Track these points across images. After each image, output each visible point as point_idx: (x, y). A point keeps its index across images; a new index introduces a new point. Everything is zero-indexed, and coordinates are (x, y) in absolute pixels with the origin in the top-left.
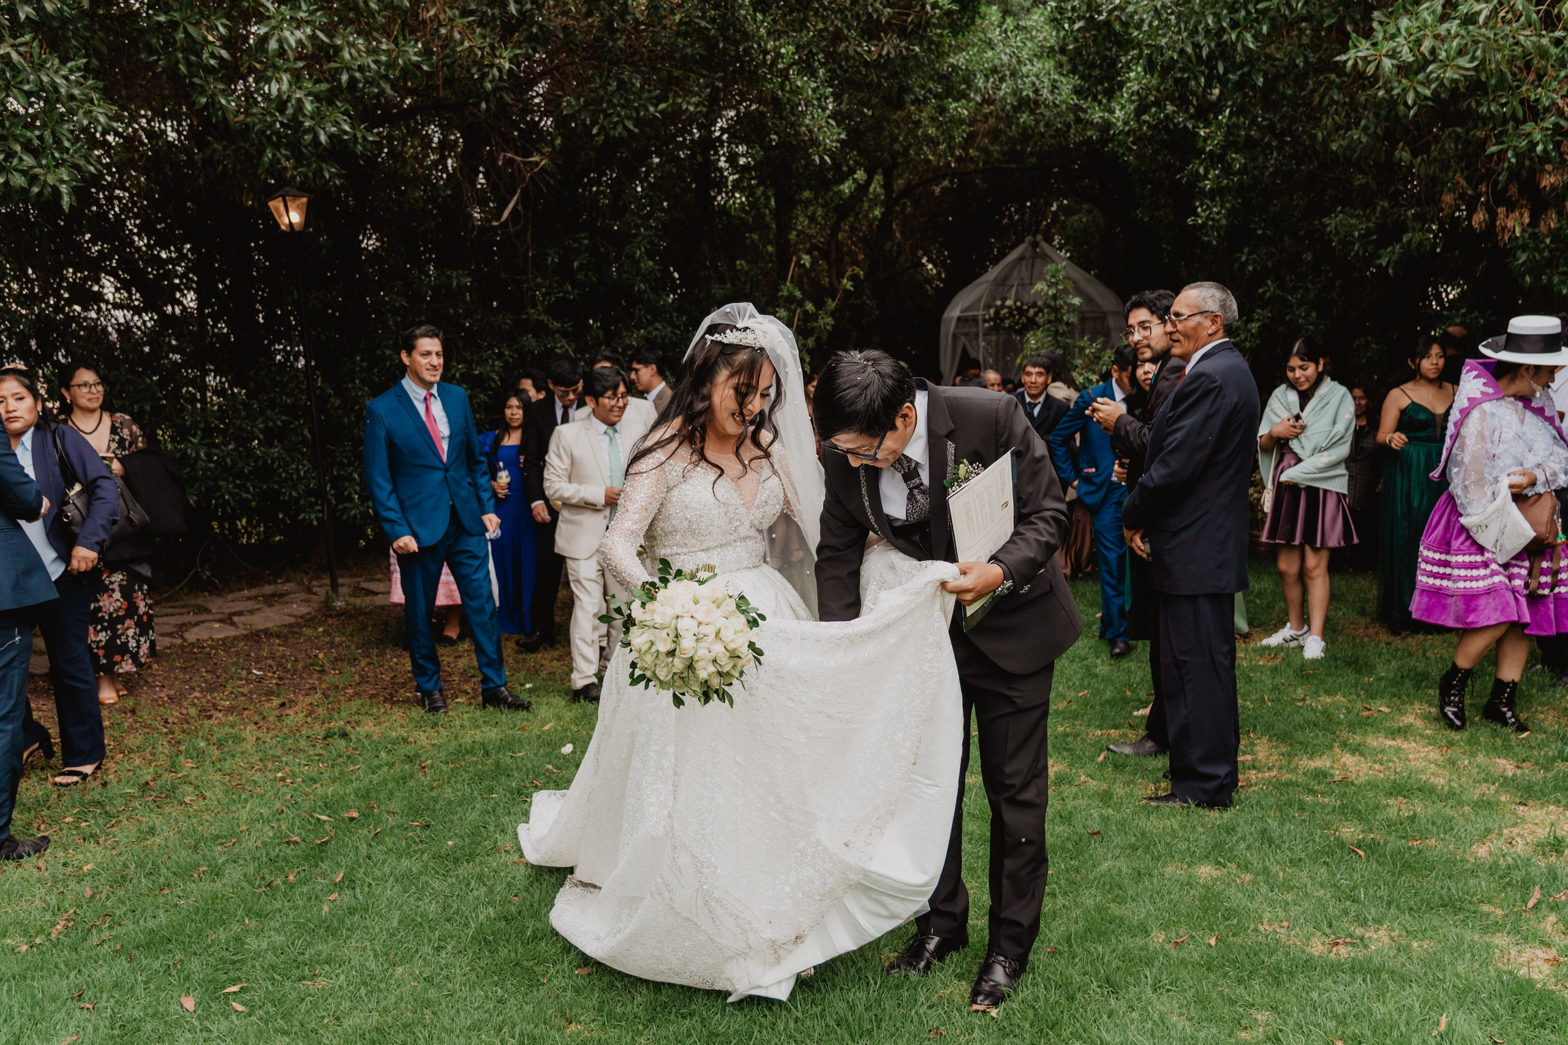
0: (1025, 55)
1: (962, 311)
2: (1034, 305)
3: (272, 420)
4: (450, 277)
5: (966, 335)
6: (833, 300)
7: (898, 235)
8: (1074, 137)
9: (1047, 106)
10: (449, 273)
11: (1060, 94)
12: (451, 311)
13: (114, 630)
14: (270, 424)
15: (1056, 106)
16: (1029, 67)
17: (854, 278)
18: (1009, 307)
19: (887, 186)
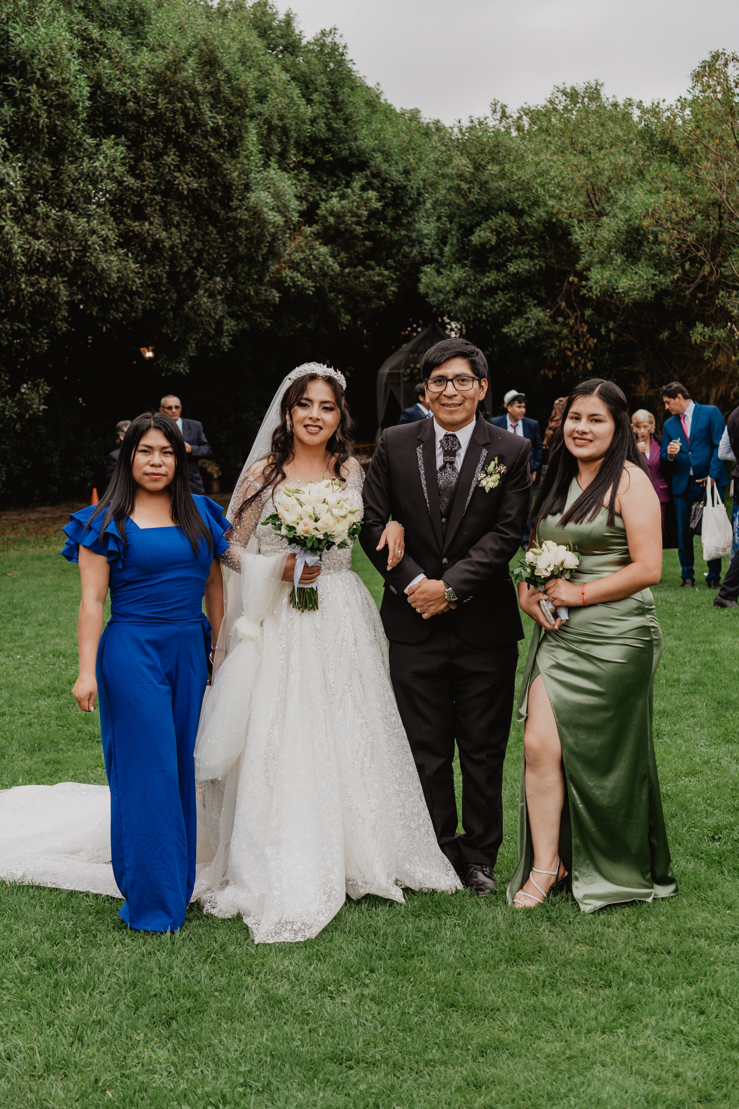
1: (391, 369)
5: (392, 384)
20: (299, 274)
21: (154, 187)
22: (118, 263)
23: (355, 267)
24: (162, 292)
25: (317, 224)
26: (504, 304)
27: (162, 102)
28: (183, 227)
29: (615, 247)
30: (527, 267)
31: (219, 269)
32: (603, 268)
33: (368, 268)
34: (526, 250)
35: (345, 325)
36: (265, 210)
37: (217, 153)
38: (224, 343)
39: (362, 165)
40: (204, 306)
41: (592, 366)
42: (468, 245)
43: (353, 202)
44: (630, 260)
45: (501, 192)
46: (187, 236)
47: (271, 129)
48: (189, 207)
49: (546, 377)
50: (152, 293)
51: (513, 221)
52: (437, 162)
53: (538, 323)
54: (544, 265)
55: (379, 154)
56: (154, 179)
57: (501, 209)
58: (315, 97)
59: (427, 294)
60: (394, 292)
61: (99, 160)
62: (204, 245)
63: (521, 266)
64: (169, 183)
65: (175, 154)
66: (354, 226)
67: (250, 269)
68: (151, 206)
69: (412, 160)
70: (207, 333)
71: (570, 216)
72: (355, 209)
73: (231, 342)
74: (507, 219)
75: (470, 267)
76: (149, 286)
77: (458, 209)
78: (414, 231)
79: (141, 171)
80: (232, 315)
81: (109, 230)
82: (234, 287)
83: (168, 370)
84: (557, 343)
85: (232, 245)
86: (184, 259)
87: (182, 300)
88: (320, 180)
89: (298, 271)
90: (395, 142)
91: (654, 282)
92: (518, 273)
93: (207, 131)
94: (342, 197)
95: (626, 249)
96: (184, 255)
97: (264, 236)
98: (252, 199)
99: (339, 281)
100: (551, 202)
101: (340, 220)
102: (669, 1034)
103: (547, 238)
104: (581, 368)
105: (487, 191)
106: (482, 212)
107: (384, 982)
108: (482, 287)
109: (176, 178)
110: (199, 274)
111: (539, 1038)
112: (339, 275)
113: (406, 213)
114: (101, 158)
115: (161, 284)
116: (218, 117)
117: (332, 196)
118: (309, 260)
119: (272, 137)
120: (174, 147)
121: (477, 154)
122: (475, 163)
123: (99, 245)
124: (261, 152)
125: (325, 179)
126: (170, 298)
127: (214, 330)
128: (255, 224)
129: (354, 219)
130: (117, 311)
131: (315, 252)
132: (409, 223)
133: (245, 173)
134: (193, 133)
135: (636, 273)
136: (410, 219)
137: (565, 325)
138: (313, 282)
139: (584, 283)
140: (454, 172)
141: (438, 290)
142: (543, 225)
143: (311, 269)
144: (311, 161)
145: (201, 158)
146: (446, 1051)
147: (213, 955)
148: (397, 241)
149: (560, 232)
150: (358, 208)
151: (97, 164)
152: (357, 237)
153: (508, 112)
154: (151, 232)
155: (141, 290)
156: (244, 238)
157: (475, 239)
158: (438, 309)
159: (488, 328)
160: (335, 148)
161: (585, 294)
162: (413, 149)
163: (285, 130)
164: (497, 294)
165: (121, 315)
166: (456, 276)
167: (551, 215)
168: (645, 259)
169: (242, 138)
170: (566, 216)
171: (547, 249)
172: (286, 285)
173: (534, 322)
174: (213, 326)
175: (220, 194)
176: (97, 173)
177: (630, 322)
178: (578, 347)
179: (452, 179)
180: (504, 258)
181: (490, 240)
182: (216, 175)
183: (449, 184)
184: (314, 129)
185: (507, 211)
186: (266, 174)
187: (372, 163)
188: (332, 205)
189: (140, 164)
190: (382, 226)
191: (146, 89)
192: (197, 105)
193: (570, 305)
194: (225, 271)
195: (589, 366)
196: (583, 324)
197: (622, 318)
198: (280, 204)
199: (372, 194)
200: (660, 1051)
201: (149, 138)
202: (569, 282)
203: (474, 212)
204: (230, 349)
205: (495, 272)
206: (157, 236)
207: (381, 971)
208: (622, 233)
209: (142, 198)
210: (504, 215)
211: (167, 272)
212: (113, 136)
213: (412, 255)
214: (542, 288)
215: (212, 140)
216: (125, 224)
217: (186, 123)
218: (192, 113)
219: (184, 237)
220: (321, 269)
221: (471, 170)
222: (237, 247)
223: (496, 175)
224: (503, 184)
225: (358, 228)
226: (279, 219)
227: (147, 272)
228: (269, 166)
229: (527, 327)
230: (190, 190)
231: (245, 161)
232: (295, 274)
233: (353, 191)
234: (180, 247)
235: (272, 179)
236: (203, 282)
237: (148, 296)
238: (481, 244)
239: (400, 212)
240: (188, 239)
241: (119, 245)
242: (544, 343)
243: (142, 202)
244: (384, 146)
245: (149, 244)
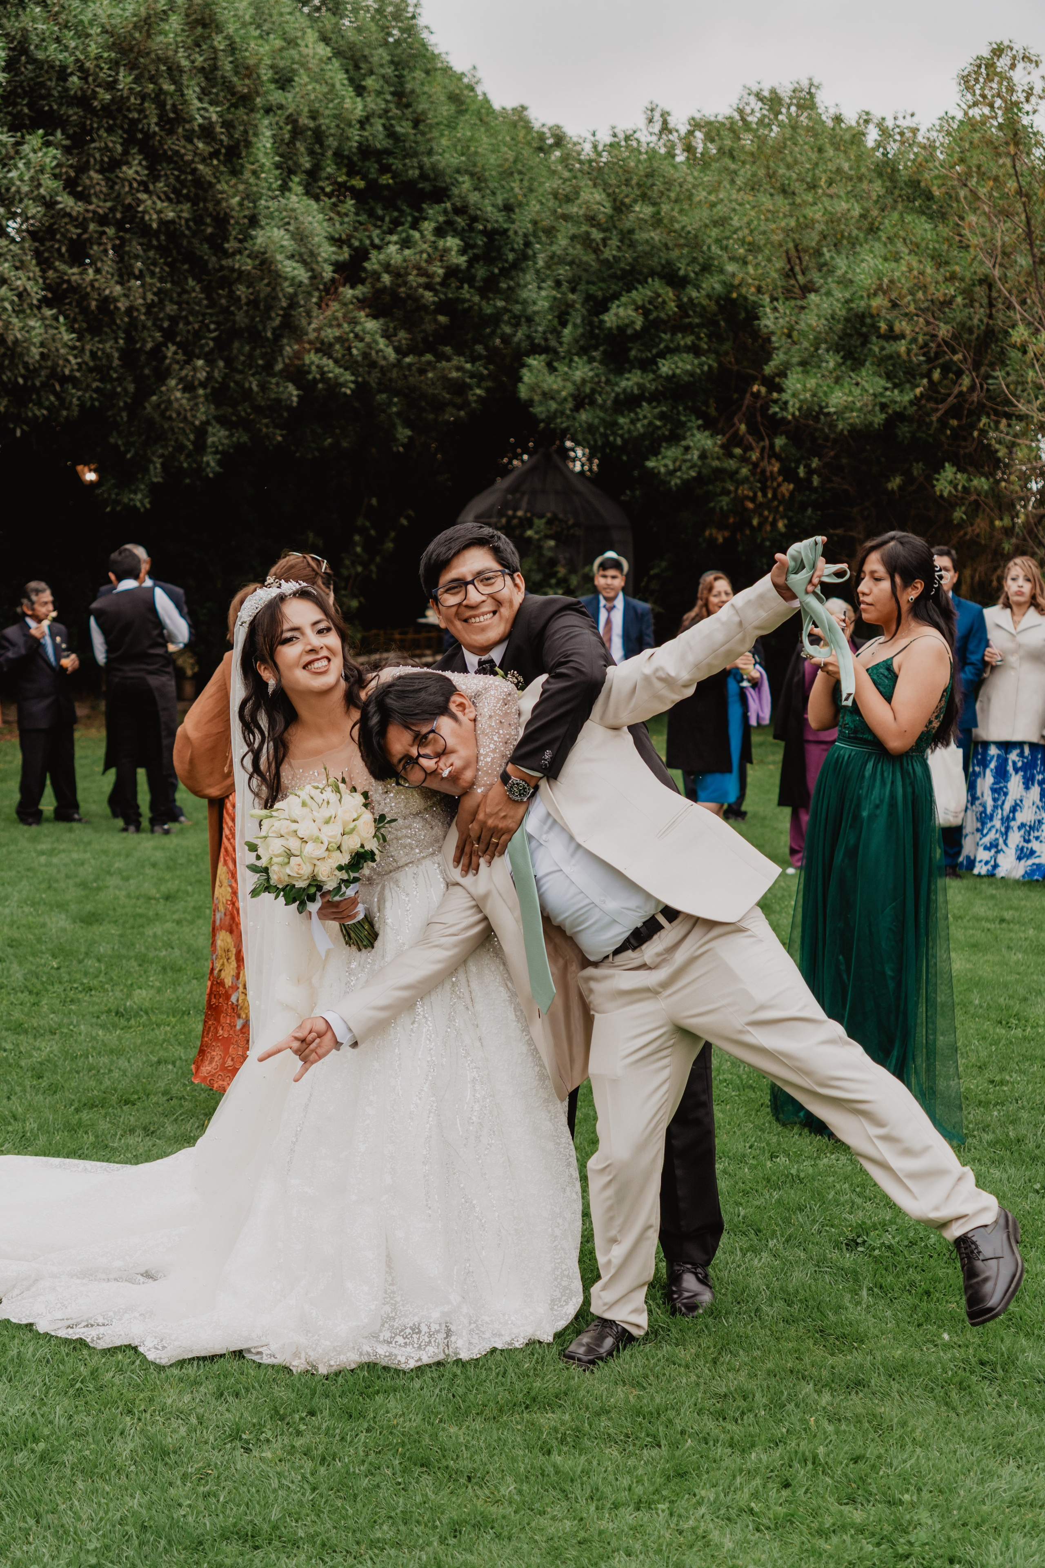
20: (331, 362)
21: (106, 215)
22: (42, 331)
23: (421, 354)
24: (112, 380)
25: (363, 283)
26: (651, 423)
27: (125, 80)
28: (148, 280)
29: (826, 342)
30: (689, 367)
31: (202, 347)
32: (806, 372)
33: (441, 357)
34: (689, 340)
35: (403, 445)
36: (279, 257)
37: (207, 165)
38: (208, 464)
39: (440, 194)
40: (176, 405)
41: (786, 526)
42: (599, 328)
43: (421, 252)
44: (849, 363)
45: (653, 247)
46: (155, 294)
47: (297, 132)
48: (158, 248)
49: (712, 540)
50: (94, 380)
51: (671, 294)
52: (556, 195)
53: (703, 456)
54: (715, 365)
55: (466, 178)
56: (105, 201)
57: (653, 273)
58: (369, 82)
59: (530, 402)
60: (479, 396)
61: (17, 168)
62: (181, 309)
63: (680, 364)
64: (130, 210)
65: (140, 164)
66: (421, 290)
67: (253, 349)
68: (100, 244)
69: (517, 190)
70: (180, 448)
71: (759, 290)
72: (424, 264)
73: (219, 463)
74: (661, 291)
75: (601, 362)
76: (91, 370)
77: (586, 270)
78: (517, 302)
79: (85, 188)
80: (222, 421)
81: (29, 279)
82: (226, 376)
83: (117, 502)
84: (732, 488)
85: (226, 311)
86: (148, 329)
87: (142, 395)
88: (371, 214)
89: (330, 357)
90: (493, 159)
91: (884, 400)
92: (674, 375)
93: (193, 131)
94: (406, 243)
95: (843, 347)
96: (149, 324)
97: (276, 298)
98: (259, 241)
99: (394, 374)
100: (731, 268)
101: (400, 281)
102: (733, 1513)
103: (722, 323)
104: (768, 528)
105: (632, 245)
106: (621, 278)
107: (328, 1428)
108: (618, 395)
109: (140, 202)
110: (169, 354)
111: (543, 1513)
112: (394, 366)
113: (505, 273)
114: (21, 165)
115: (110, 367)
116: (211, 109)
117: (389, 243)
118: (348, 340)
119: (298, 144)
120: (140, 152)
121: (619, 187)
122: (615, 200)
123: (12, 303)
124: (278, 166)
125: (380, 212)
126: (125, 390)
127: (193, 443)
128: (262, 279)
129: (422, 280)
130: (40, 405)
131: (358, 329)
132: (509, 288)
133: (251, 197)
134: (171, 132)
135: (857, 384)
136: (512, 283)
137: (744, 460)
138: (353, 374)
139: (775, 395)
140: (581, 212)
141: (548, 396)
142: (717, 302)
143: (350, 354)
144: (359, 183)
145: (182, 172)
146: (402, 1528)
147: (78, 1385)
148: (491, 316)
149: (743, 315)
150: (429, 261)
151: (14, 174)
152: (425, 308)
153: (672, 122)
154: (96, 285)
155: (78, 374)
156: (244, 300)
157: (610, 319)
158: (548, 424)
159: (625, 458)
160: (397, 164)
161: (776, 413)
162: (520, 173)
163: (319, 136)
164: (640, 406)
165: (45, 412)
166: (578, 375)
167: (730, 287)
168: (873, 364)
169: (248, 144)
170: (753, 290)
171: (721, 339)
172: (310, 377)
173: (696, 454)
174: (192, 437)
175: (209, 230)
176: (13, 189)
177: (844, 461)
178: (765, 495)
179: (578, 223)
180: (654, 351)
181: (633, 322)
182: (205, 200)
183: (573, 230)
184: (366, 134)
185: (661, 277)
186: (283, 201)
187: (456, 191)
188: (389, 256)
189: (84, 177)
190: (466, 292)
191: (99, 57)
192: (180, 90)
193: (753, 429)
194: (212, 351)
195: (781, 525)
196: (773, 461)
197: (832, 453)
198: (303, 250)
199: (452, 242)
200: (715, 1536)
201: (100, 137)
202: (753, 394)
203: (610, 276)
204: (216, 474)
205: (639, 372)
206: (107, 292)
207: (326, 1413)
208: (839, 321)
209: (85, 230)
210: (657, 284)
211: (120, 350)
212: (41, 132)
213: (516, 339)
214: (711, 401)
215: (201, 145)
216: (56, 270)
217: (160, 117)
218: (170, 102)
219: (150, 296)
220: (366, 355)
221: (609, 211)
222: (233, 314)
223: (646, 221)
224: (656, 236)
225: (429, 296)
226: (302, 274)
227: (88, 347)
228: (290, 190)
229: (685, 461)
230: (161, 222)
231: (252, 180)
232: (325, 361)
233: (423, 236)
234: (143, 310)
235: (293, 210)
236: (176, 367)
237: (89, 386)
238: (619, 328)
239: (496, 271)
240: (156, 299)
241: (45, 302)
242: (711, 487)
243: (85, 236)
244: (475, 165)
245: (94, 304)
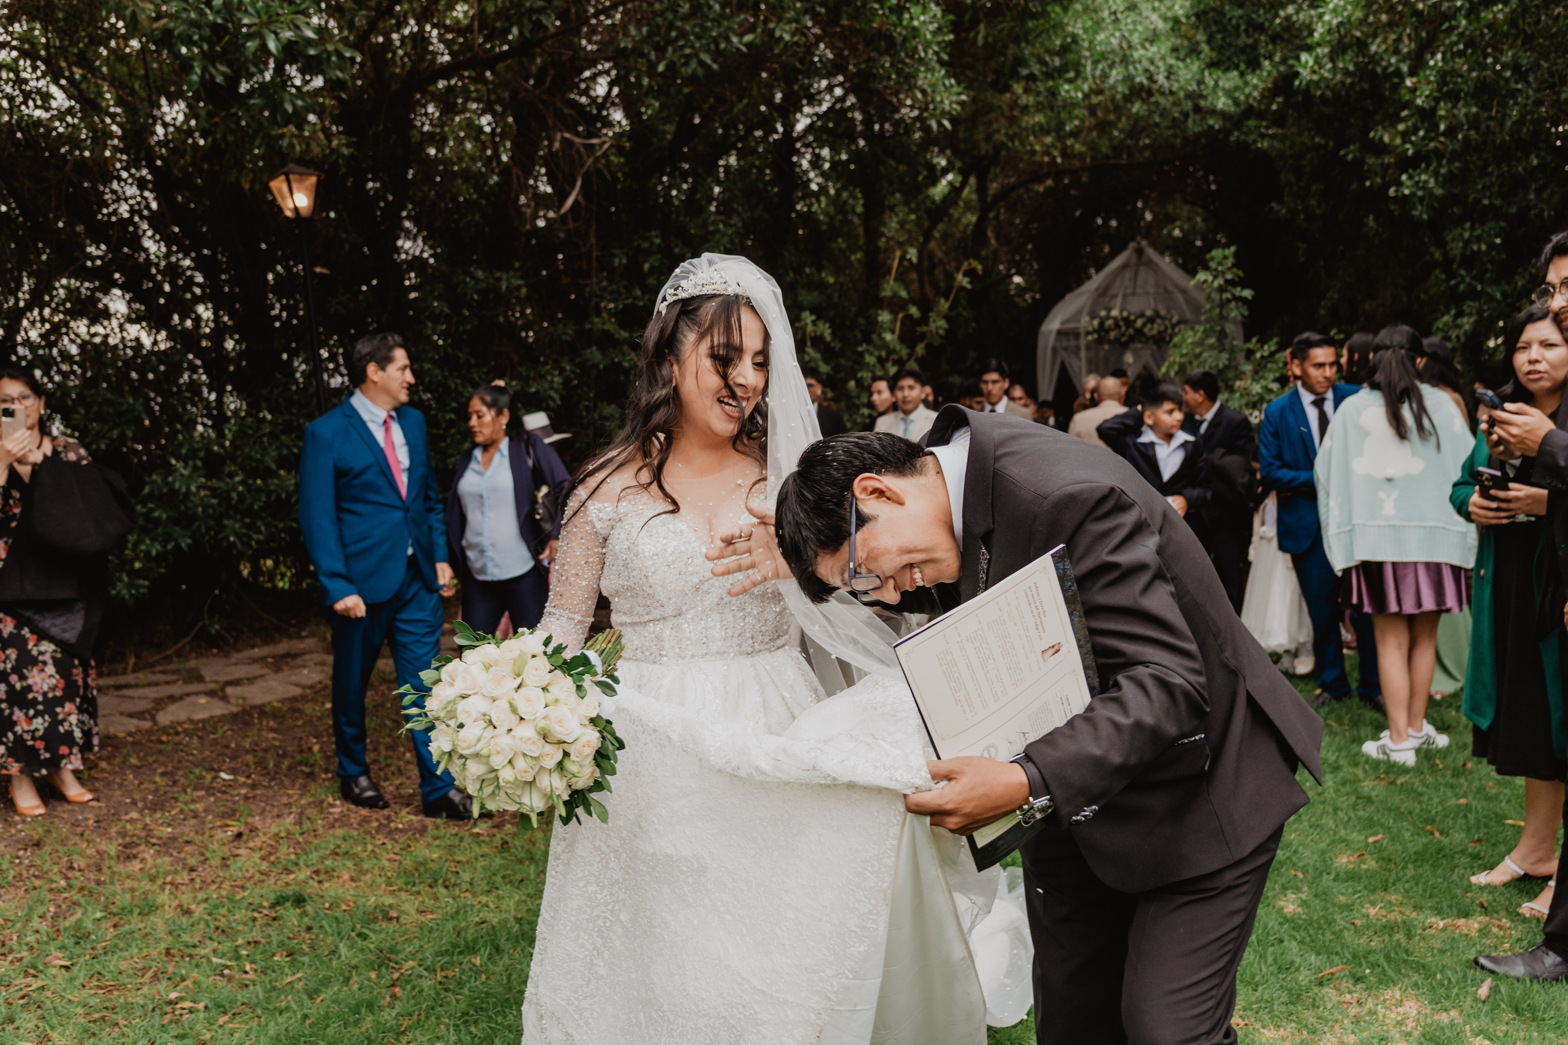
0: (1135, 39)
1: (1063, 323)
2: (1142, 315)
3: (288, 447)
4: (499, 280)
5: (1066, 349)
6: (947, 300)
7: (993, 241)
8: (1193, 126)
9: (1163, 94)
10: (498, 274)
11: (1178, 81)
12: (501, 319)
13: (54, 715)
14: (285, 452)
15: (1172, 93)
16: (1142, 52)
17: (970, 273)
18: (1115, 319)
19: (981, 190)
